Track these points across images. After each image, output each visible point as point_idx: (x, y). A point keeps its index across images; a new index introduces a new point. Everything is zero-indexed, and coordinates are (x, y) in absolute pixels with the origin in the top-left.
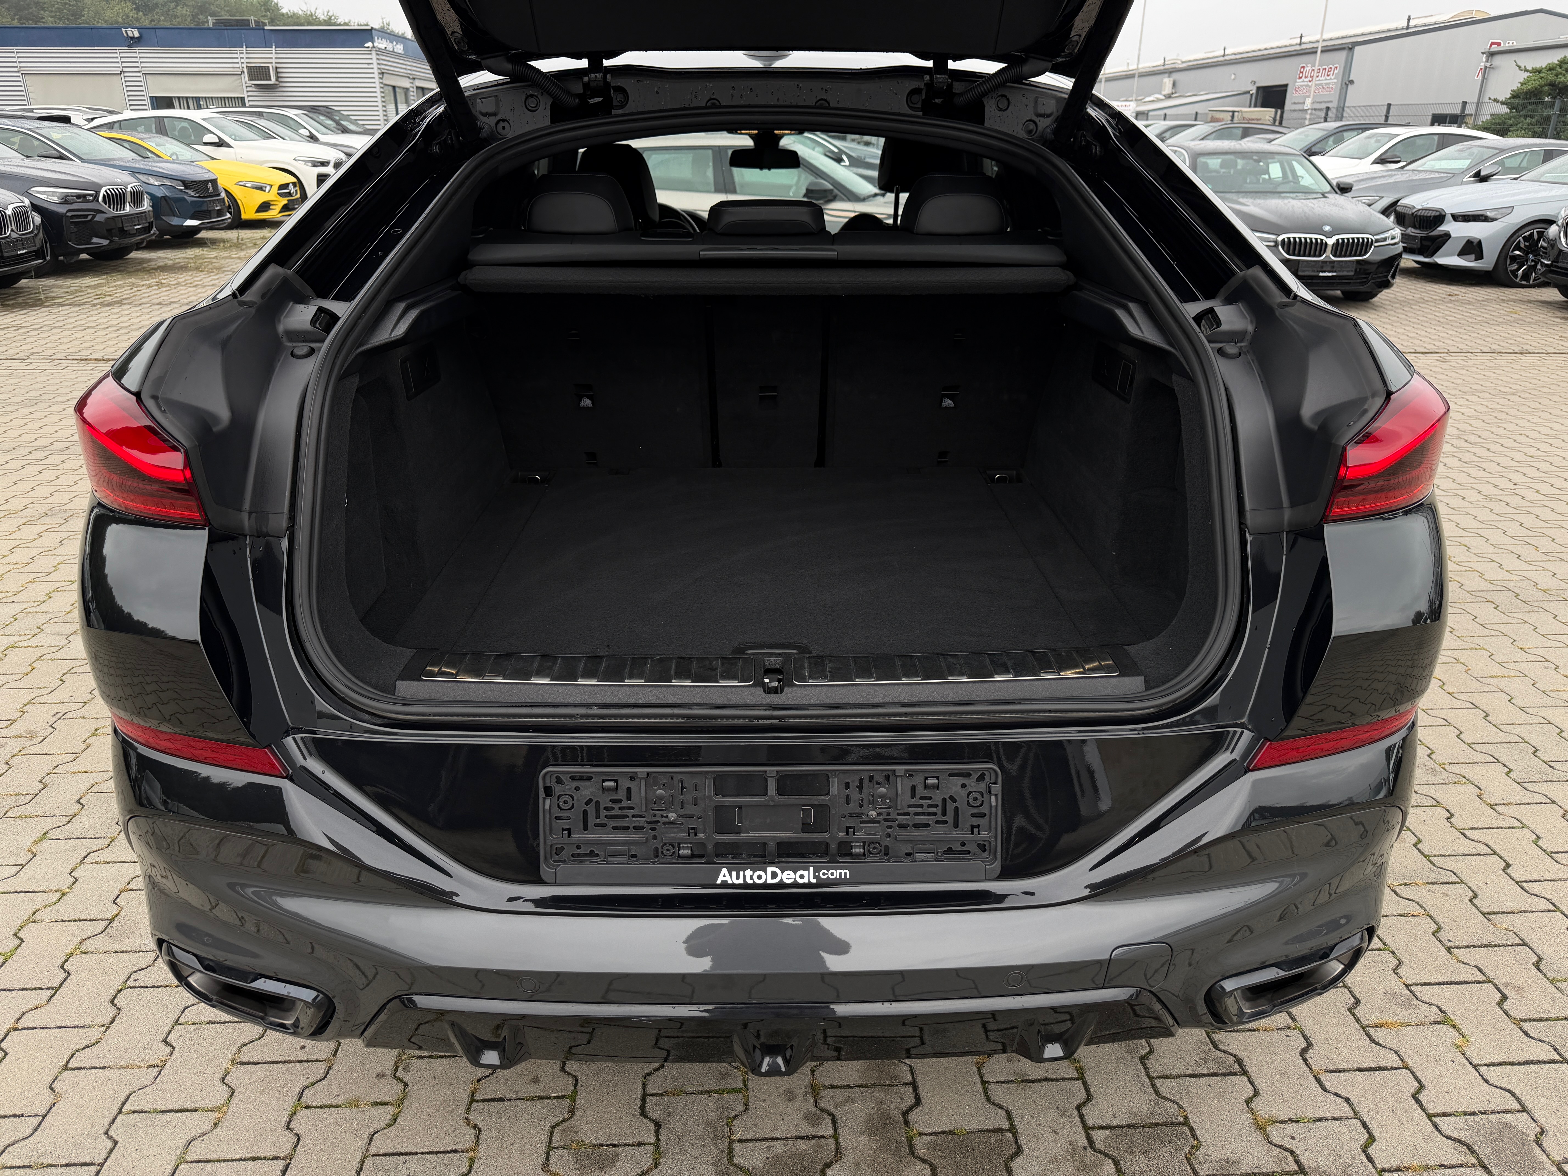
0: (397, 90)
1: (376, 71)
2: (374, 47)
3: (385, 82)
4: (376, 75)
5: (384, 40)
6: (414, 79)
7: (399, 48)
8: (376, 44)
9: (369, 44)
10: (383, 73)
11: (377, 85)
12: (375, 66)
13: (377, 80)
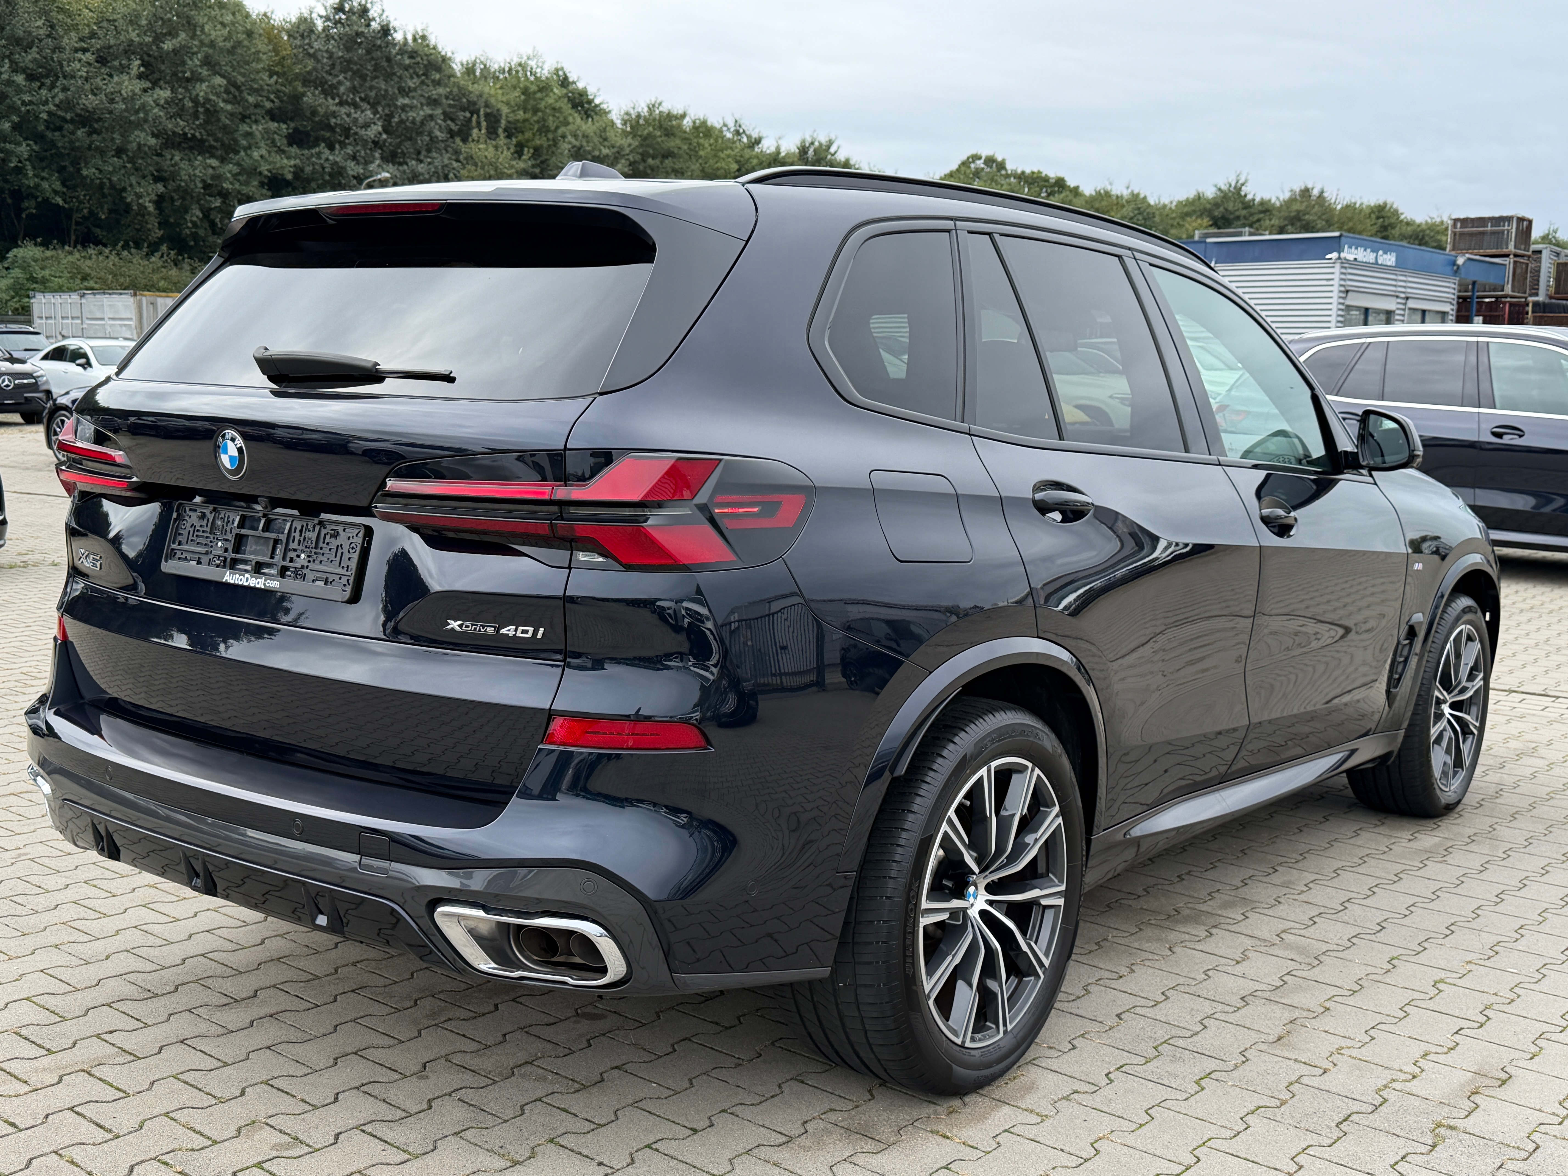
0: (1370, 311)
1: (1336, 289)
2: (1339, 258)
3: (1349, 302)
4: (1335, 294)
5: (1361, 250)
6: (1407, 298)
7: (1389, 259)
8: (1343, 255)
9: (1334, 255)
10: (1347, 291)
11: (1334, 307)
12: (1336, 282)
13: (1335, 301)
